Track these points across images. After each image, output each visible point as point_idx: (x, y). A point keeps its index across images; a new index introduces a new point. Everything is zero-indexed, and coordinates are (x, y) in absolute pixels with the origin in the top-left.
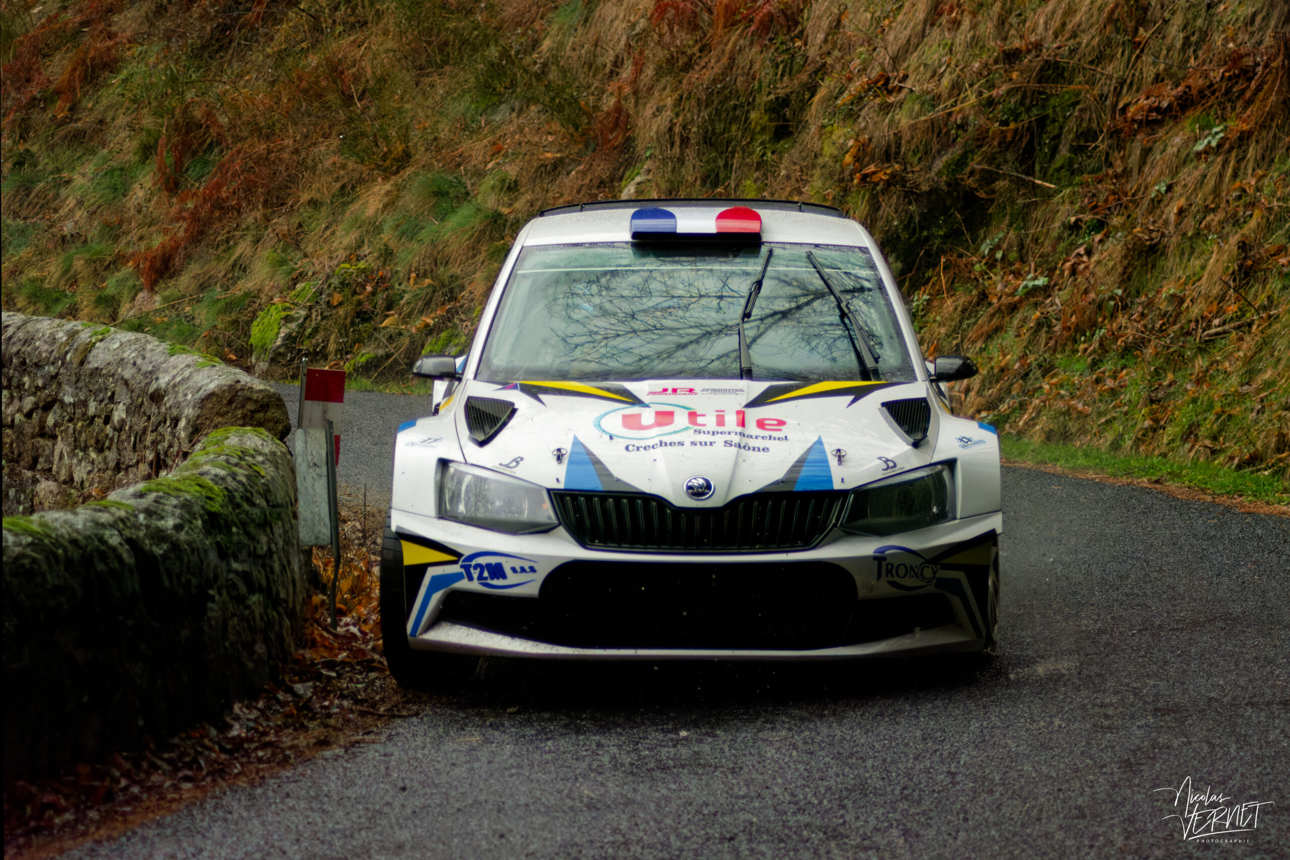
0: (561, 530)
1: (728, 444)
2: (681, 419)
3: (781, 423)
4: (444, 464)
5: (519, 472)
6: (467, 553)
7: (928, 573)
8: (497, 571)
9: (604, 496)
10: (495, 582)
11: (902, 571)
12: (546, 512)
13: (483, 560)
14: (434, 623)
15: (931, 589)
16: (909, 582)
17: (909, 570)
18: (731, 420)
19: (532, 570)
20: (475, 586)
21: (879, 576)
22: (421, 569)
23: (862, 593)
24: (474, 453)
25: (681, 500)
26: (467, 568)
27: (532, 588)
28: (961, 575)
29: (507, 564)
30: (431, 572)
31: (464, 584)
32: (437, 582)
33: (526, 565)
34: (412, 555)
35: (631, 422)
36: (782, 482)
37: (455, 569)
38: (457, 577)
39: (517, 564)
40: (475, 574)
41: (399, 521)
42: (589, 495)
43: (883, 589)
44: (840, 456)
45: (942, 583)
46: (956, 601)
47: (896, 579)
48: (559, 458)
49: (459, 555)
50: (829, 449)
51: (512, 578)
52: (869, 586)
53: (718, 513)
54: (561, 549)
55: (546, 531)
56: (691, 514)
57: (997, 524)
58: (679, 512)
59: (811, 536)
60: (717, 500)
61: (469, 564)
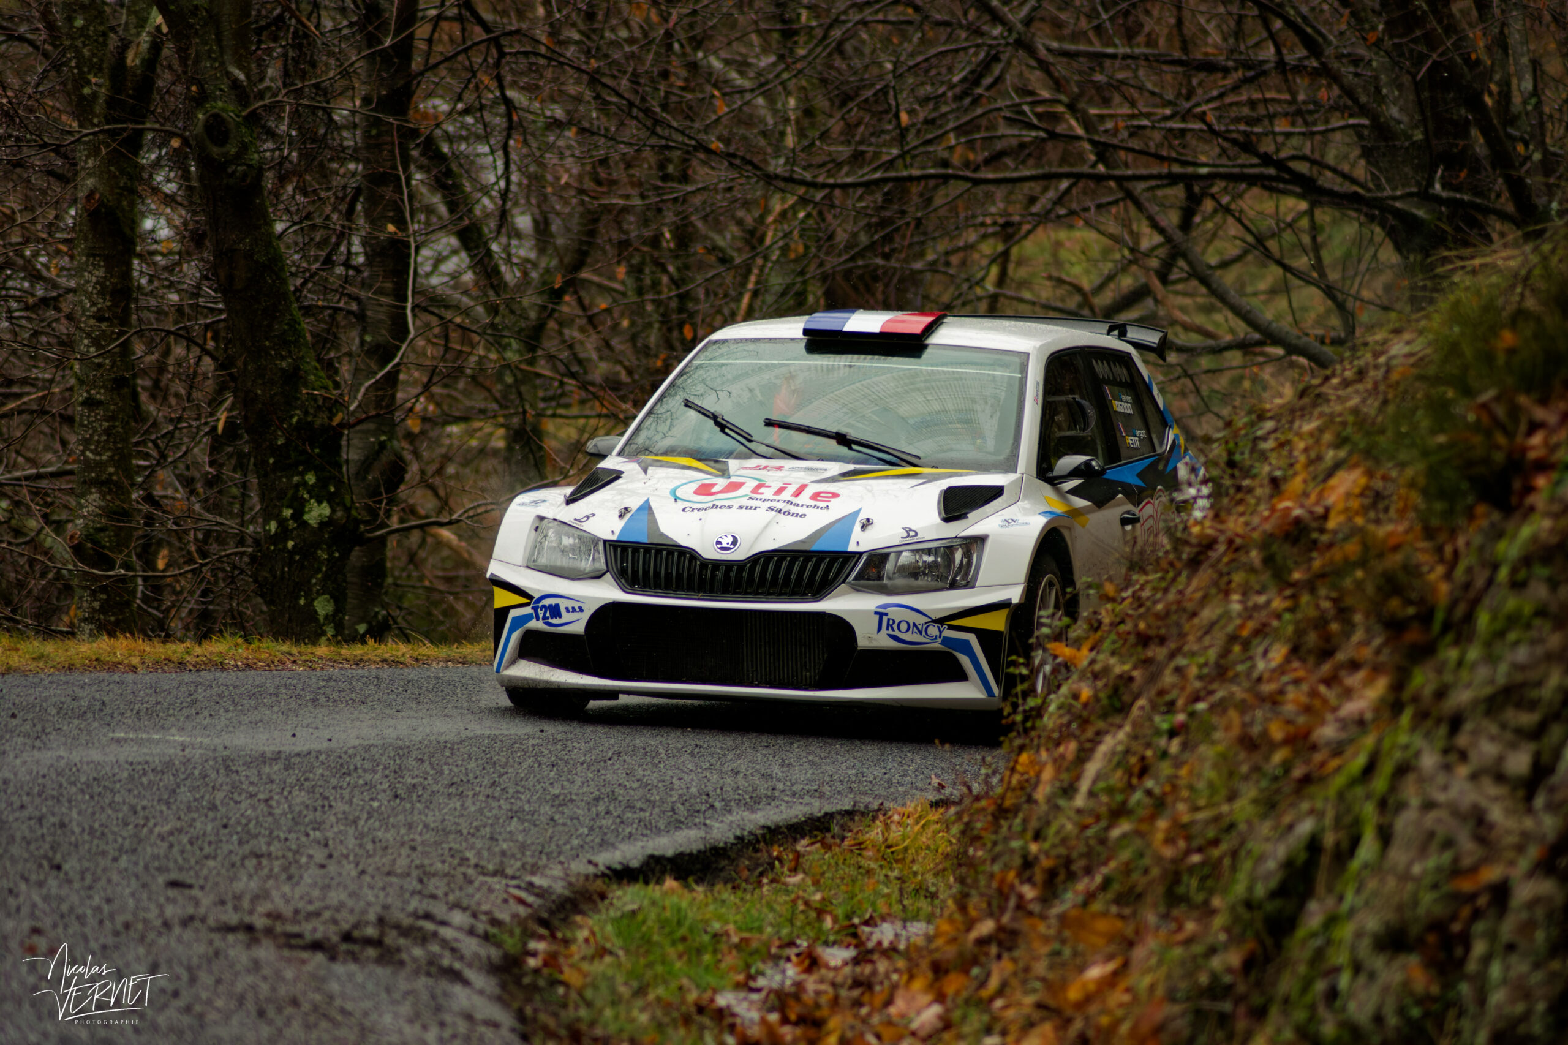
0: (608, 578)
1: (771, 509)
2: (747, 488)
3: (835, 495)
4: (540, 520)
5: (587, 526)
6: (537, 596)
7: (933, 630)
8: (555, 611)
9: (647, 548)
10: (555, 621)
11: (904, 627)
13: (547, 602)
14: (513, 662)
15: (937, 645)
16: (911, 637)
17: (912, 627)
18: (789, 492)
19: (581, 609)
20: (540, 624)
21: (880, 629)
22: (504, 611)
23: (863, 642)
24: (563, 511)
25: (709, 552)
26: (535, 609)
27: (578, 627)
28: (972, 638)
29: (563, 604)
30: (513, 613)
31: (534, 624)
32: (516, 623)
33: (576, 605)
34: (500, 599)
35: (704, 490)
36: (802, 542)
37: (528, 610)
38: (528, 618)
39: (570, 604)
40: (541, 613)
41: (495, 569)
42: (636, 547)
43: (884, 641)
44: (867, 524)
46: (965, 660)
47: (897, 633)
48: (621, 516)
49: (529, 597)
50: (860, 518)
51: (566, 617)
52: (869, 637)
53: (740, 565)
54: (609, 592)
55: (598, 576)
56: (716, 564)
57: (1015, 594)
58: (706, 563)
59: (821, 590)
60: (740, 554)
61: (537, 605)
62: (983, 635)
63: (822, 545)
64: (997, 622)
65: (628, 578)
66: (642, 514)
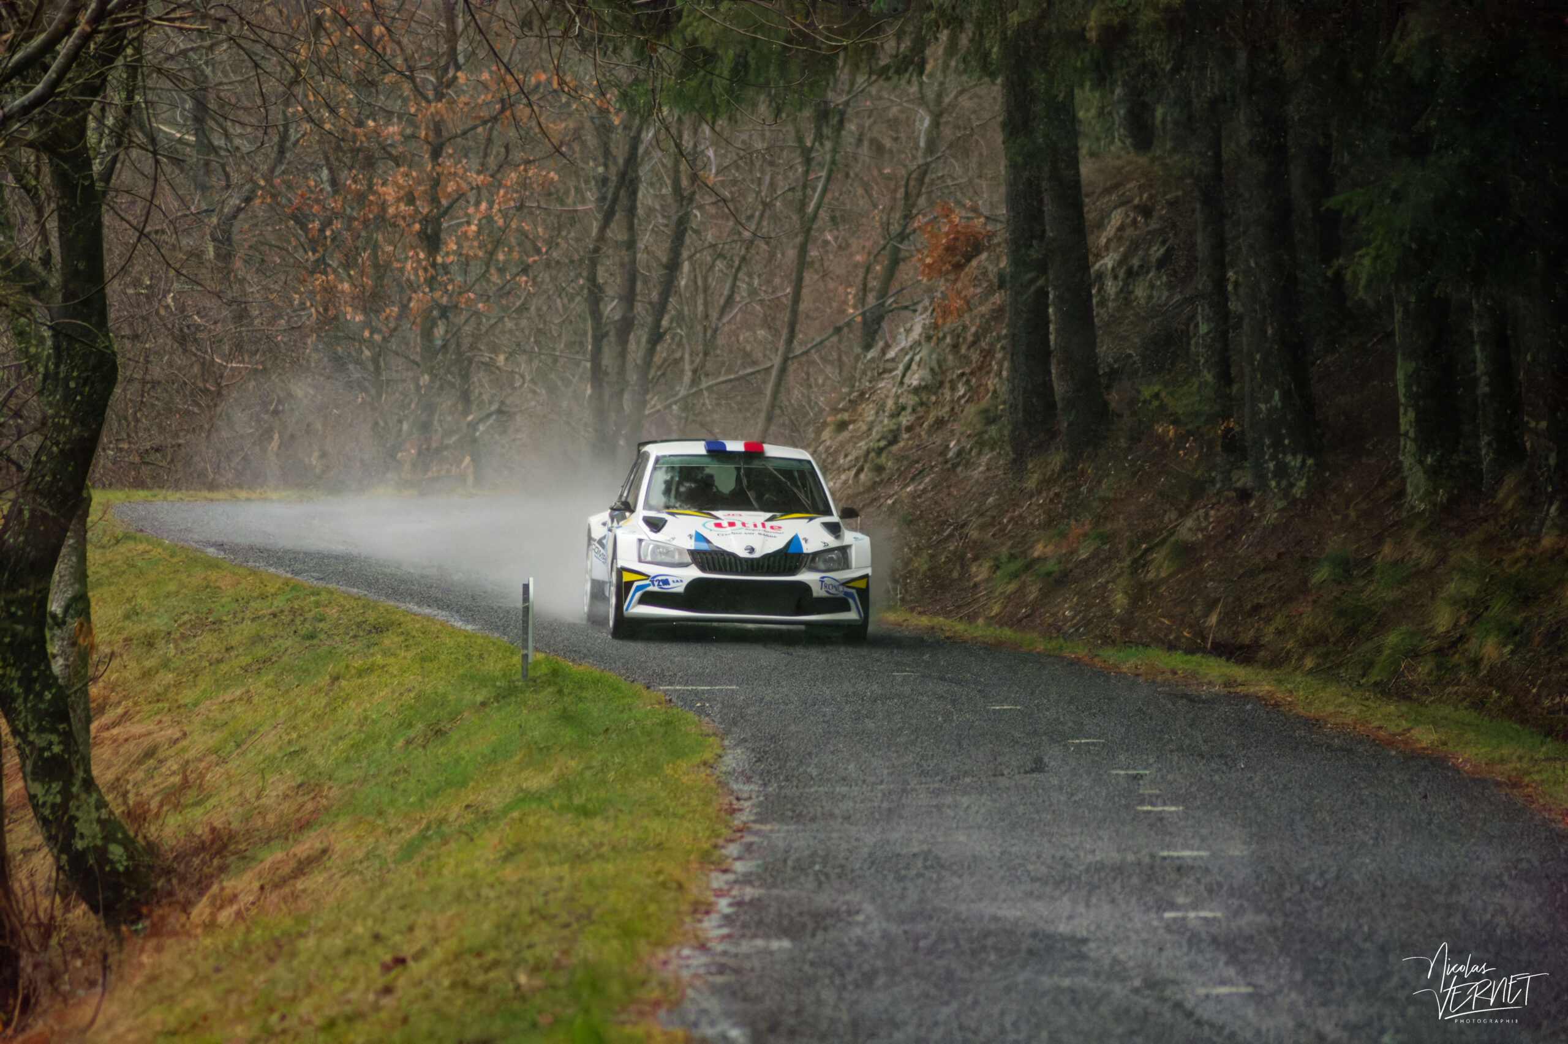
0: (693, 566)
1: (759, 534)
2: (739, 525)
3: (780, 527)
4: (640, 541)
5: (674, 543)
6: (653, 575)
7: (840, 588)
8: (666, 582)
9: (710, 553)
10: (665, 586)
11: (830, 587)
12: (688, 559)
13: (660, 578)
14: (636, 605)
15: (841, 595)
16: (833, 591)
17: (833, 587)
18: (760, 526)
19: (681, 581)
21: (821, 588)
22: (631, 583)
23: (815, 594)
24: (654, 536)
25: (743, 554)
27: (680, 588)
28: (854, 591)
29: (670, 579)
30: (636, 584)
31: (651, 588)
32: (639, 588)
33: (679, 580)
34: (627, 577)
35: (718, 525)
36: (782, 548)
37: (647, 582)
39: (675, 579)
40: (656, 583)
41: (622, 563)
42: (706, 552)
43: (822, 593)
44: (806, 541)
45: (846, 594)
46: (851, 601)
47: (828, 590)
48: (691, 538)
49: (647, 576)
50: (801, 537)
51: (672, 585)
52: (818, 592)
53: (758, 560)
54: (694, 573)
55: (686, 565)
56: (746, 560)
57: (869, 571)
58: (743, 559)
59: (793, 571)
60: (757, 555)
61: (653, 580)
62: (859, 590)
63: (790, 551)
64: (862, 584)
65: (703, 568)
66: (700, 537)
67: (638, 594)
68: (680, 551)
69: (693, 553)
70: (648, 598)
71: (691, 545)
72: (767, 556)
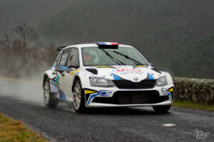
0: (115, 87)
4: (90, 78)
5: (105, 78)
6: (98, 91)
10: (104, 95)
13: (102, 92)
20: (100, 96)
21: (162, 92)
22: (88, 95)
23: (160, 95)
24: (95, 75)
25: (134, 81)
28: (170, 93)
31: (98, 96)
32: (92, 96)
33: (110, 92)
34: (87, 92)
37: (96, 94)
39: (108, 92)
40: (100, 94)
42: (119, 81)
46: (169, 96)
48: (111, 75)
49: (96, 91)
50: (151, 74)
51: (107, 94)
54: (115, 89)
55: (112, 86)
56: (135, 83)
57: (173, 85)
58: (134, 83)
59: (152, 86)
60: (139, 81)
61: (99, 92)
63: (150, 78)
64: (172, 90)
65: (119, 87)
66: (114, 75)
67: (92, 99)
68: (108, 81)
69: (114, 81)
70: (96, 100)
71: (112, 78)
72: (142, 81)
